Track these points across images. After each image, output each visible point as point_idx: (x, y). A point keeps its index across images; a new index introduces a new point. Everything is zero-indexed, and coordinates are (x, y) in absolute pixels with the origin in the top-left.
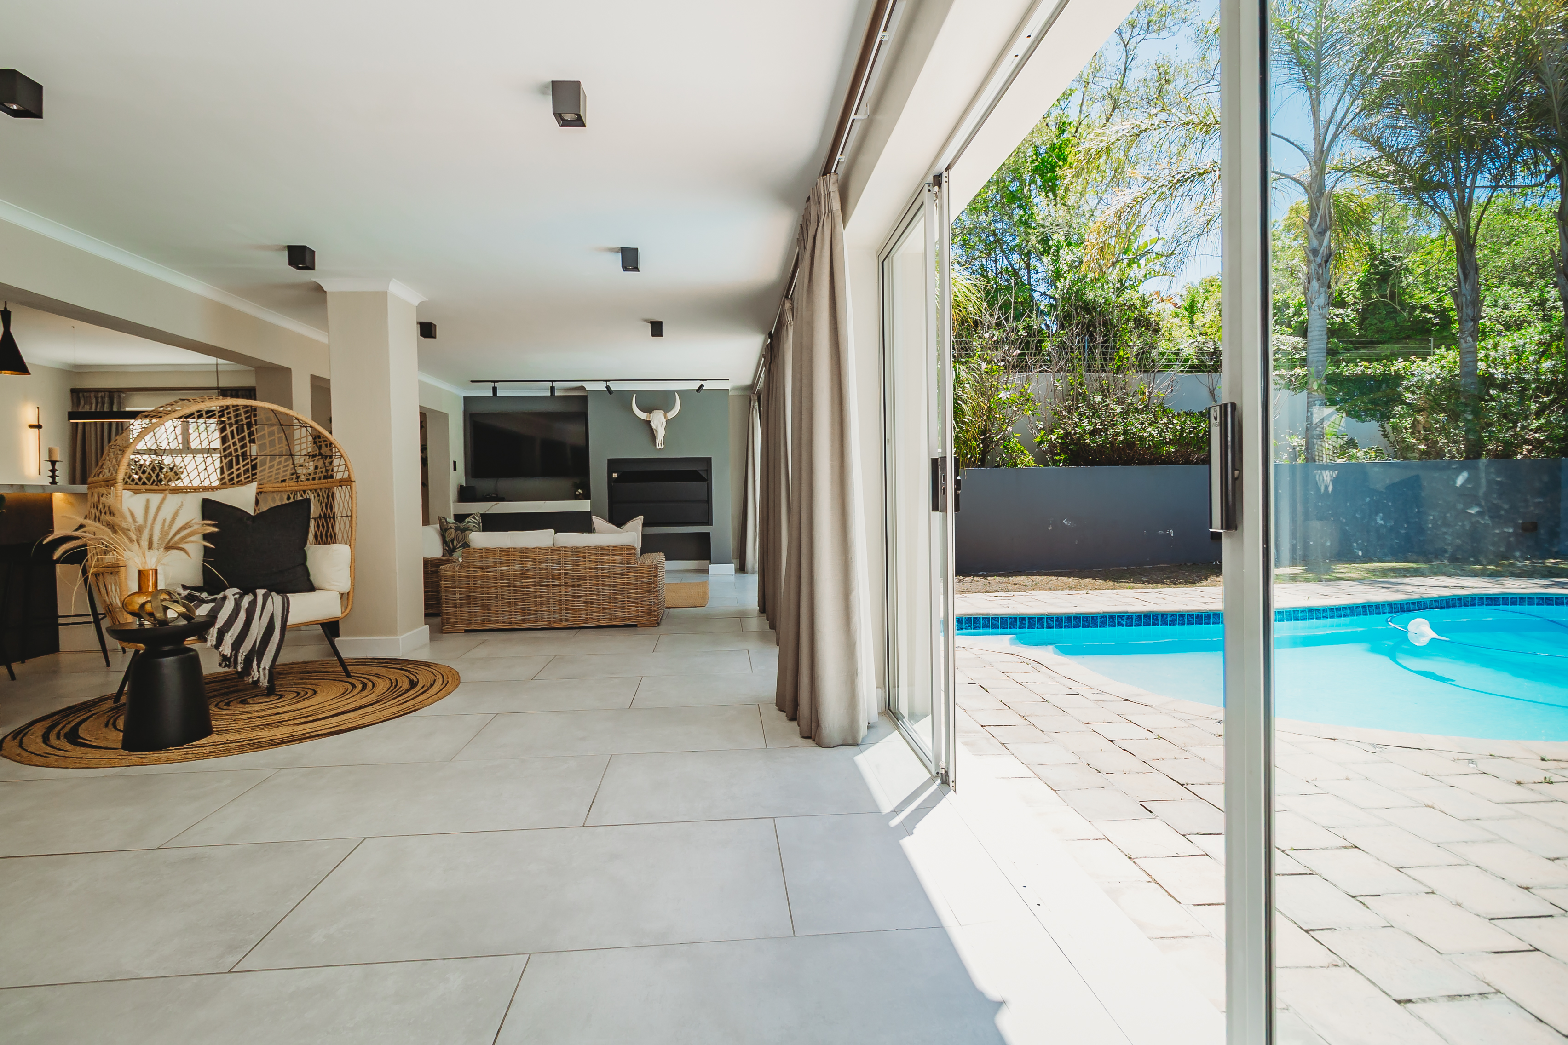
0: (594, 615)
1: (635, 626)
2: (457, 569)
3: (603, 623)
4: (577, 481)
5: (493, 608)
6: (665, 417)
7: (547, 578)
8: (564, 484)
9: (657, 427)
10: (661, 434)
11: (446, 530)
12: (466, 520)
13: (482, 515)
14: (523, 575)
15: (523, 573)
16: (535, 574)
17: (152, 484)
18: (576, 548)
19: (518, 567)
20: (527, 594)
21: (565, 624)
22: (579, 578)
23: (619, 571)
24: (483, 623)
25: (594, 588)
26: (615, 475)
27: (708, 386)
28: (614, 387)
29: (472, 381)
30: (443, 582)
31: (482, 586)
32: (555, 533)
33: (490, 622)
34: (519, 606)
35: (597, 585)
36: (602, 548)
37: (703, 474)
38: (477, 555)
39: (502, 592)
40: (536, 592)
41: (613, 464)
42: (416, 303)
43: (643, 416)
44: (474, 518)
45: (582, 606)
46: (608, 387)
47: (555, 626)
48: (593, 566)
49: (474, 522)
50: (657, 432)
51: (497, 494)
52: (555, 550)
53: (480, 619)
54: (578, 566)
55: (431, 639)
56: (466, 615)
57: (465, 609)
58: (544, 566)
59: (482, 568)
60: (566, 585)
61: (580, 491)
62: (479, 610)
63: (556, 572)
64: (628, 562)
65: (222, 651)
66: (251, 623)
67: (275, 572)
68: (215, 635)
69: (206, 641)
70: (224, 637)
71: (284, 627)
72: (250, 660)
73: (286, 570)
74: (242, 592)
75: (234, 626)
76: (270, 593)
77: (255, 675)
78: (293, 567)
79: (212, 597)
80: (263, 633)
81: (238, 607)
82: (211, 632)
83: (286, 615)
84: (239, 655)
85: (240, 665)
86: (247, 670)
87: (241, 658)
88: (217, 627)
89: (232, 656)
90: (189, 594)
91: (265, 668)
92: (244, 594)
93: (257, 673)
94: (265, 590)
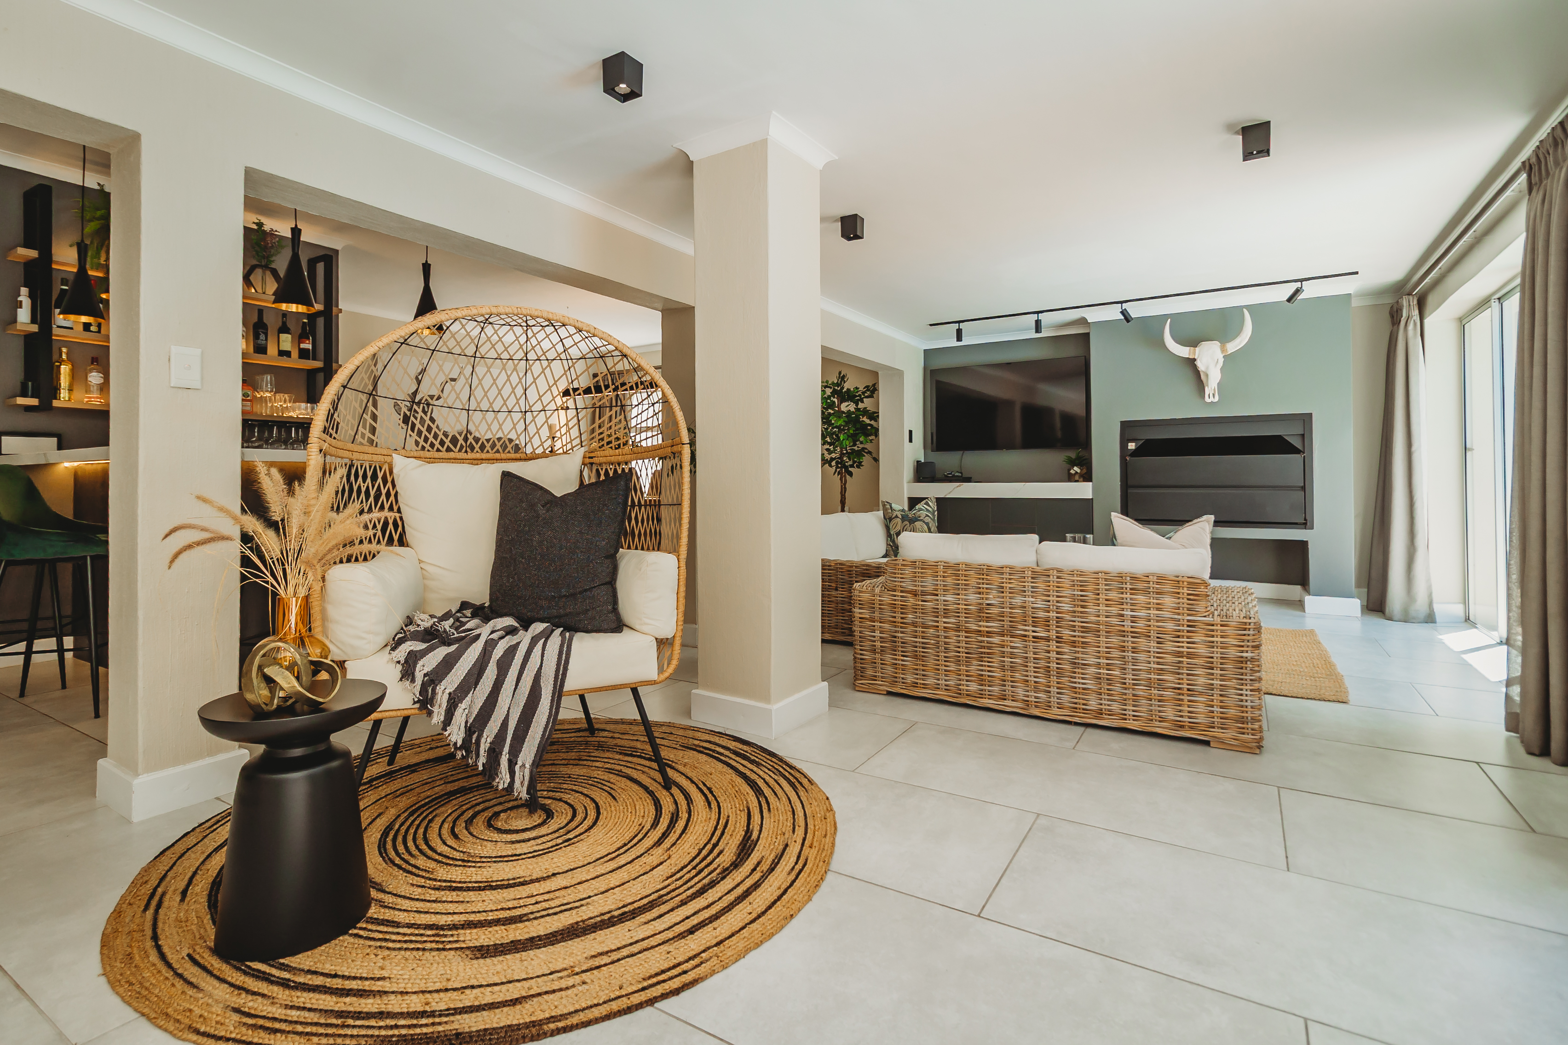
0: (1115, 707)
1: (1207, 743)
2: (877, 590)
3: (1131, 724)
4: (1072, 454)
5: (931, 662)
6: (1223, 350)
7: (1024, 622)
8: (1055, 458)
9: (1207, 368)
10: (1213, 378)
11: (891, 519)
12: (917, 507)
13: (938, 500)
14: (982, 613)
15: (980, 610)
16: (1002, 614)
17: (460, 451)
18: (1081, 573)
19: (973, 597)
20: (989, 648)
21: (1055, 713)
22: (1086, 630)
23: (1170, 626)
24: (915, 685)
25: (1116, 653)
26: (1132, 446)
27: (1310, 291)
28: (1135, 311)
29: (931, 325)
30: (857, 610)
31: (914, 624)
32: (1040, 542)
33: (925, 686)
34: (974, 667)
35: (1122, 649)
36: (1134, 578)
37: (1296, 442)
38: (908, 571)
39: (946, 637)
40: (1003, 646)
41: (1128, 428)
42: (820, 164)
43: (1183, 352)
44: (927, 504)
45: (1091, 684)
46: (1124, 313)
47: (1036, 712)
48: (1114, 610)
49: (927, 510)
50: (1207, 375)
51: (961, 473)
52: (1039, 574)
53: (910, 679)
54: (1083, 607)
55: (830, 705)
56: (889, 668)
57: (888, 658)
58: (1018, 600)
59: (915, 594)
60: (1059, 640)
61: (1075, 468)
62: (909, 662)
63: (1042, 614)
64: (1191, 610)
65: (449, 735)
66: (502, 687)
67: (565, 596)
68: (444, 705)
69: (430, 713)
70: (455, 711)
71: (558, 693)
72: (494, 753)
73: (581, 593)
74: (516, 625)
75: (474, 690)
76: (553, 631)
77: (503, 780)
78: (591, 589)
79: (463, 634)
80: (522, 704)
81: (486, 658)
82: (439, 699)
83: (562, 674)
84: (483, 740)
85: (482, 760)
86: (490, 771)
87: (484, 746)
88: (447, 691)
89: (466, 744)
90: (432, 627)
91: (523, 765)
92: (511, 631)
93: (508, 776)
94: (545, 625)
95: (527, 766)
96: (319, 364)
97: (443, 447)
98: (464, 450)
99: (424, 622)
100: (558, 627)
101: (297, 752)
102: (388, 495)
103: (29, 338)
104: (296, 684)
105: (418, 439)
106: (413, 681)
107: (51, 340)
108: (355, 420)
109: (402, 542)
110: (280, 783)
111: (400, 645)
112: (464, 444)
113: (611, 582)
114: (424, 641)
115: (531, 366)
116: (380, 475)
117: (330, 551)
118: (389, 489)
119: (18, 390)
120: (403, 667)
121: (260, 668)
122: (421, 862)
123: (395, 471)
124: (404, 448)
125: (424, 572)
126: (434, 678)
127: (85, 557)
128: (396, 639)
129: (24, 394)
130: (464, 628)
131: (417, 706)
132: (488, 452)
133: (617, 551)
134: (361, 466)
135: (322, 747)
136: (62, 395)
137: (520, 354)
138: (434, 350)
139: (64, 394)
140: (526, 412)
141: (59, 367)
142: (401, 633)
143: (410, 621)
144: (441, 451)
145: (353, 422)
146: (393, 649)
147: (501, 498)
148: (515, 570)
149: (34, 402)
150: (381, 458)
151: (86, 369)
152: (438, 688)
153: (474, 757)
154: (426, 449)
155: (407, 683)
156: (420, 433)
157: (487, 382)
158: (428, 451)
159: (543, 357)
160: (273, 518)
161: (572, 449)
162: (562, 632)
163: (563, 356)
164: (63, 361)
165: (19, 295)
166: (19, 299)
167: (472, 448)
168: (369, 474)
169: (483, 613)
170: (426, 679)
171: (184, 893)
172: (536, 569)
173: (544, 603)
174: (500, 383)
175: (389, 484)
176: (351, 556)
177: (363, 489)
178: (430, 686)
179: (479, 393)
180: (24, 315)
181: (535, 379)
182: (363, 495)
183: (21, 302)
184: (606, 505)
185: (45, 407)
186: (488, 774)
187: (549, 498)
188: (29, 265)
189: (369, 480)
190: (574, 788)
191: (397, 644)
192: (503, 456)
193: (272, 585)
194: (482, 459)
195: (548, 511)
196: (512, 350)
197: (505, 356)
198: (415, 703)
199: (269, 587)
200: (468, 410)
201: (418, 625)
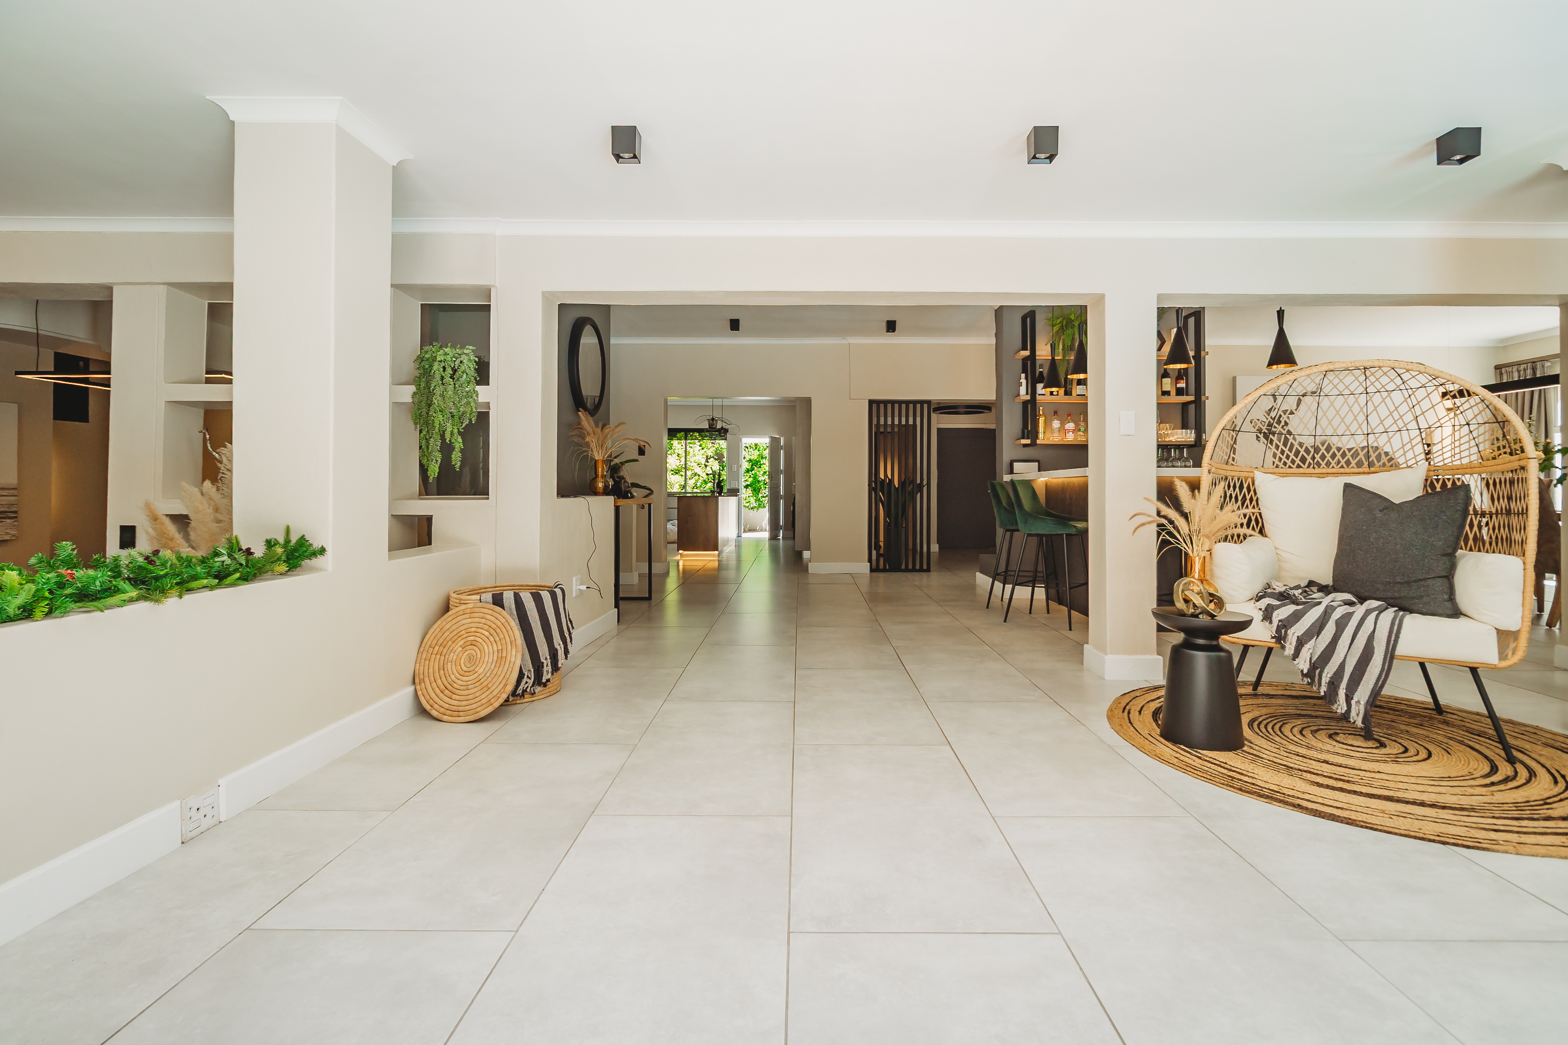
17: (1308, 467)
65: (1298, 664)
66: (1339, 639)
67: (1399, 582)
68: (1294, 643)
69: (1283, 647)
70: (1301, 649)
71: (1390, 656)
72: (1334, 684)
73: (1415, 581)
74: (1355, 600)
75: (1317, 638)
76: (1387, 608)
77: (1340, 707)
78: (1425, 579)
79: (1309, 601)
80: (1358, 656)
81: (1326, 617)
82: (1290, 639)
83: (1394, 641)
84: (1324, 675)
85: (1323, 689)
86: (1330, 697)
87: (1325, 679)
88: (1296, 635)
89: (1310, 674)
90: (1284, 592)
91: (1358, 702)
92: (1351, 604)
93: (1345, 705)
94: (1380, 603)
95: (1363, 703)
96: (1192, 398)
97: (1294, 465)
98: (1312, 466)
99: (1279, 587)
100: (1393, 606)
101: (1201, 641)
102: (1251, 500)
103: (1025, 403)
104: (1202, 602)
105: (1276, 451)
106: (1271, 623)
107: (1036, 402)
108: (1228, 449)
109: (1262, 532)
110: (1193, 656)
111: (1261, 599)
112: (1312, 462)
113: (1449, 576)
114: (1279, 600)
115: (1371, 398)
116: (1245, 486)
117: (1218, 530)
118: (1252, 496)
119: (1020, 435)
120: (1264, 613)
121: (1183, 591)
122: (1277, 739)
123: (1256, 483)
124: (1263, 467)
125: (1279, 556)
126: (1285, 625)
127: (1063, 534)
128: (1259, 595)
129: (1023, 438)
130: (1310, 597)
131: (1274, 640)
132: (1333, 467)
133: (1455, 550)
134: (1232, 479)
135: (1214, 643)
136: (1040, 437)
137: (1361, 389)
138: (1285, 396)
139: (1041, 436)
140: (1368, 434)
141: (1039, 419)
142: (1262, 592)
143: (1269, 586)
144: (1292, 468)
145: (1227, 450)
146: (1257, 601)
147: (1343, 504)
148: (1353, 559)
149: (1028, 441)
150: (1246, 474)
151: (1051, 418)
152: (1289, 631)
153: (1317, 686)
154: (1280, 467)
155: (1267, 623)
156: (1277, 447)
157: (1331, 413)
158: (1282, 468)
159: (1383, 390)
160: (1185, 511)
161: (1417, 463)
162: (1396, 610)
163: (1402, 387)
164: (1040, 415)
165: (1021, 379)
166: (1021, 381)
167: (1319, 465)
168: (1238, 485)
169: (1325, 590)
170: (1280, 623)
171: (1140, 712)
172: (1373, 559)
173: (1380, 586)
174: (1343, 413)
175: (1252, 492)
176: (1227, 536)
177: (1234, 496)
178: (1283, 629)
179: (1323, 422)
180: (1023, 390)
181: (1376, 408)
182: (1233, 499)
183: (1021, 382)
184: (1443, 512)
185: (1033, 444)
186: (1328, 699)
187: (1388, 504)
188: (1025, 360)
189: (1237, 489)
190: (1410, 738)
191: (1259, 598)
192: (1347, 470)
193: (1185, 548)
194: (1328, 473)
195: (1385, 515)
196: (1352, 388)
197: (1347, 392)
198: (1272, 638)
199: (1183, 548)
200: (1315, 436)
201: (1274, 589)
